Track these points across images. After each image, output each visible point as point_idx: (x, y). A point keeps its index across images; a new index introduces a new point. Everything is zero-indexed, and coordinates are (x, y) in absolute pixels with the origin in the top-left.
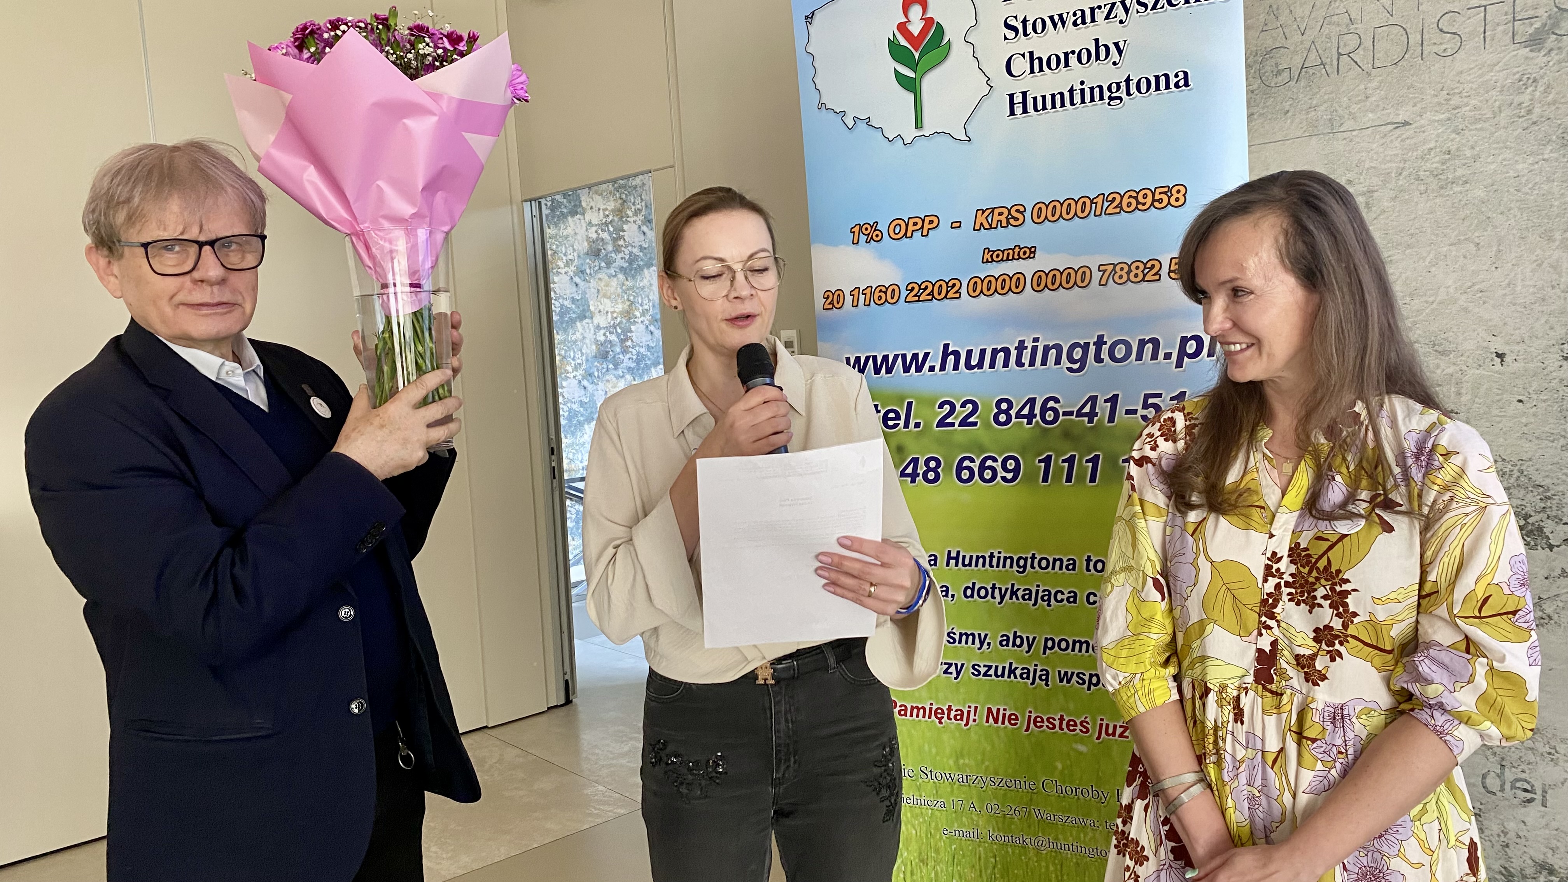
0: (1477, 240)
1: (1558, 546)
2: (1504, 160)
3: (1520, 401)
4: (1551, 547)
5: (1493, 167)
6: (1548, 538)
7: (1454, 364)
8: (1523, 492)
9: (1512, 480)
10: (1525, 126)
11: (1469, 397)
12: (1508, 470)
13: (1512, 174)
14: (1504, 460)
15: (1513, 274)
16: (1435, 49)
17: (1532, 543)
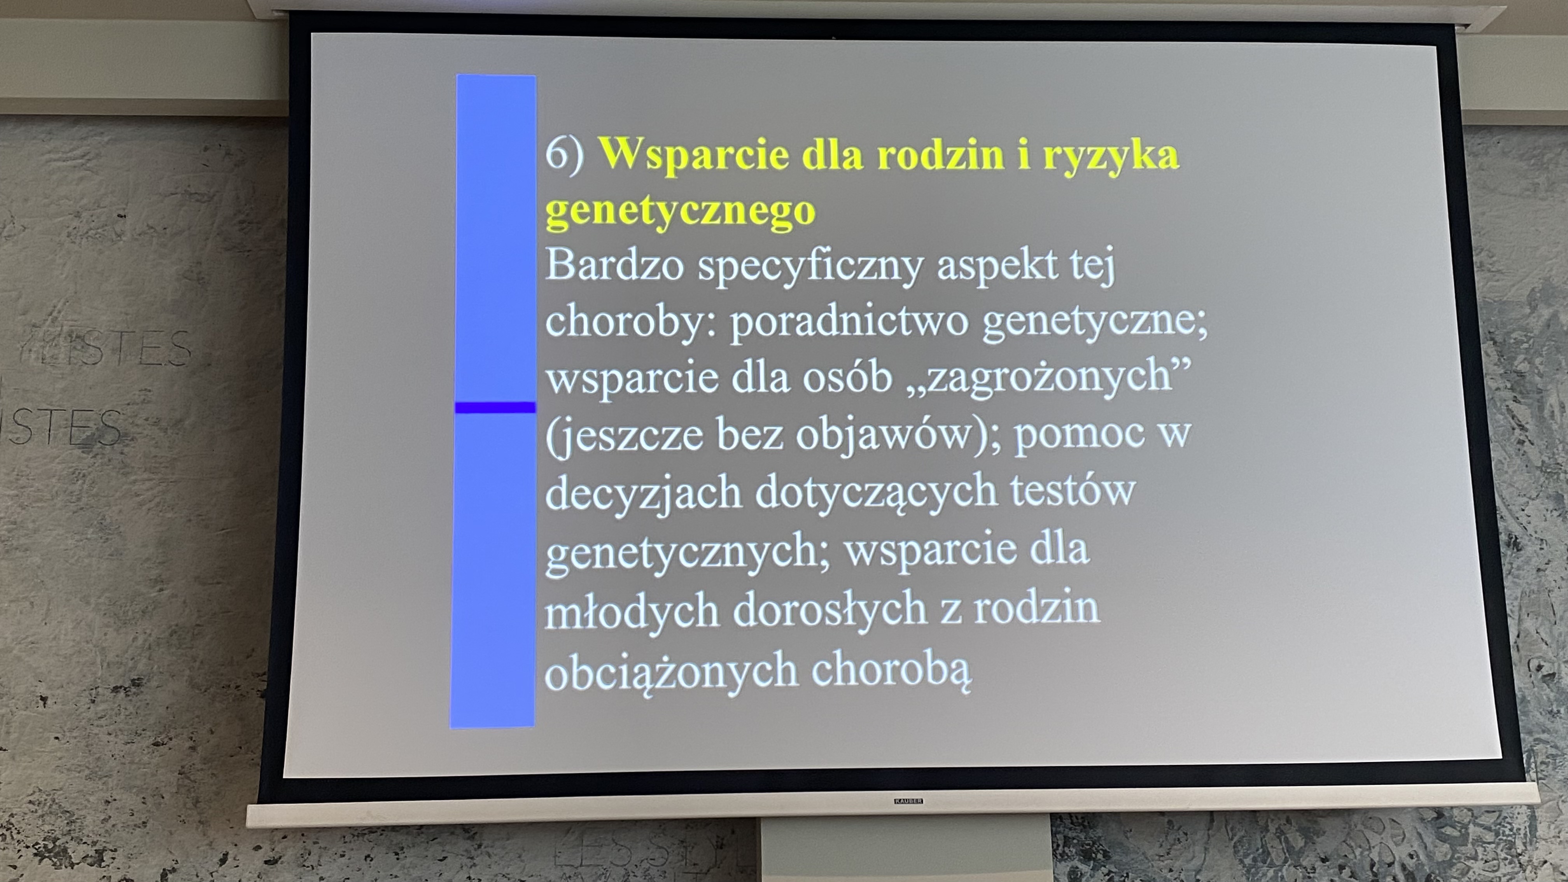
0: (32, 600)
1: (78, 864)
2: (58, 535)
3: (57, 738)
4: (72, 865)
5: (49, 540)
6: (70, 857)
7: (7, 706)
8: (53, 818)
9: (46, 808)
10: (75, 509)
11: (16, 735)
12: (43, 799)
13: (62, 547)
14: (40, 790)
15: (57, 632)
16: (10, 436)
17: (58, 863)
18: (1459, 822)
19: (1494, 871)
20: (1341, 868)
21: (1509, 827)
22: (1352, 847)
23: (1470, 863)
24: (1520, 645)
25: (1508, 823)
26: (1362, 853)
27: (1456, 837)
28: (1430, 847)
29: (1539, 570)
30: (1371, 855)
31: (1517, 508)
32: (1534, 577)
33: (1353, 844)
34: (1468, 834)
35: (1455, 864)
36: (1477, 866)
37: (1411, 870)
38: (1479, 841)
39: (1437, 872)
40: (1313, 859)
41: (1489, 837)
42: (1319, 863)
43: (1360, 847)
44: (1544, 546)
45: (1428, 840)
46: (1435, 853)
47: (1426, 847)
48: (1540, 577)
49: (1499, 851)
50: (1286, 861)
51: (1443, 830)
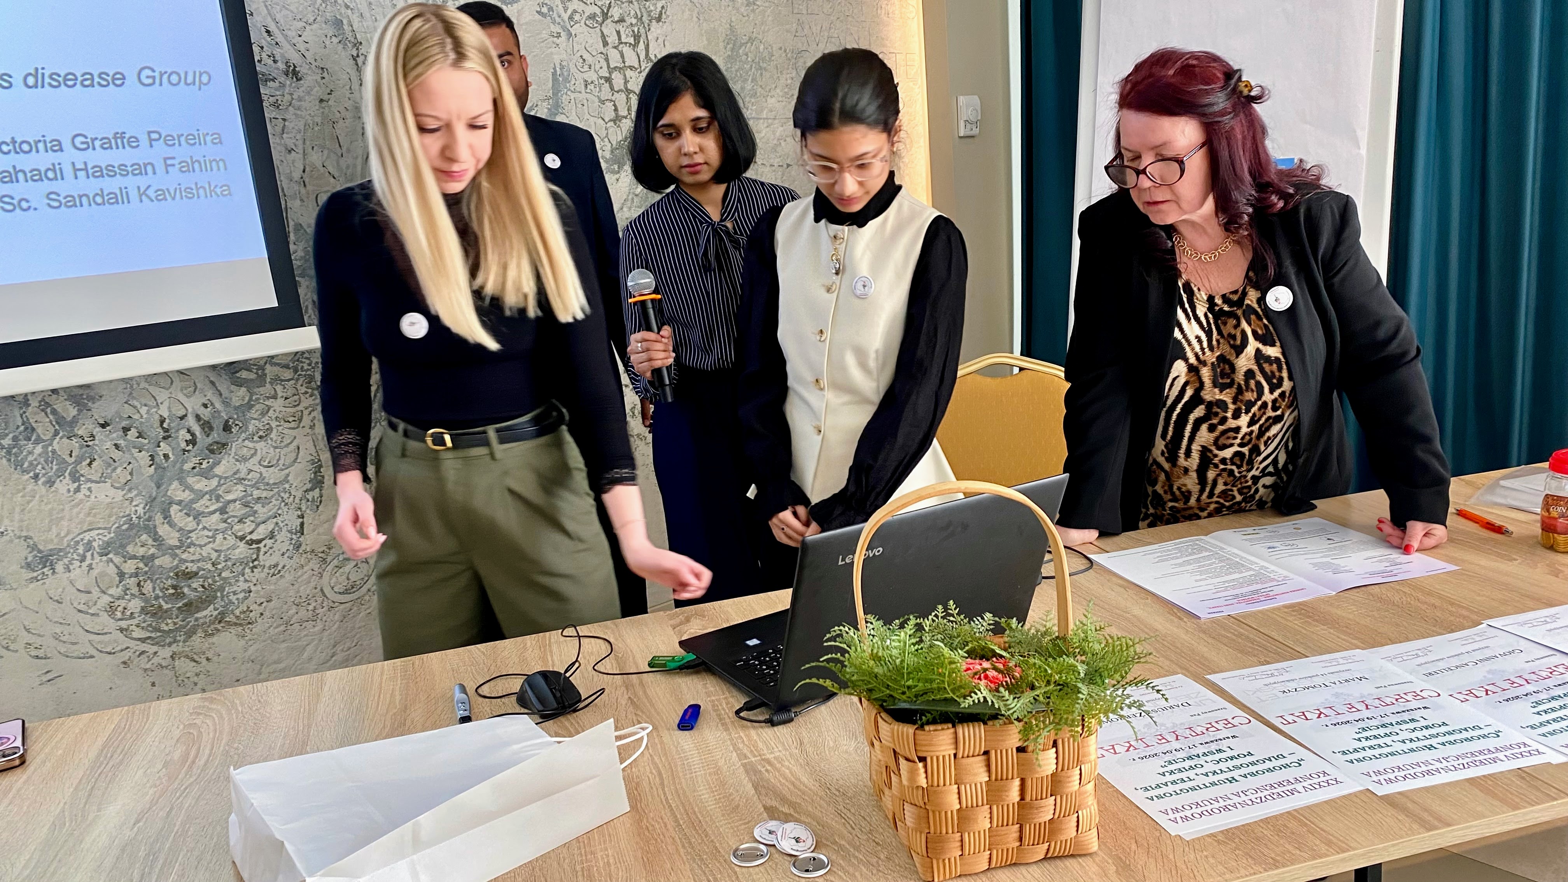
18: (256, 365)
19: (295, 406)
20: (126, 430)
21: (307, 361)
22: (135, 407)
23: (269, 402)
24: (307, 181)
25: (306, 358)
26: (148, 412)
27: (252, 380)
28: (225, 393)
29: (321, 101)
30: (160, 412)
31: (294, 34)
32: (317, 107)
33: (136, 403)
34: (266, 375)
35: (253, 406)
36: (278, 405)
37: (206, 419)
38: (277, 380)
39: (235, 416)
40: (91, 427)
41: (287, 374)
42: (99, 429)
43: (146, 405)
44: (325, 75)
45: (222, 388)
46: (231, 399)
47: (221, 395)
48: (324, 108)
49: (299, 387)
50: (56, 433)
51: (238, 375)
